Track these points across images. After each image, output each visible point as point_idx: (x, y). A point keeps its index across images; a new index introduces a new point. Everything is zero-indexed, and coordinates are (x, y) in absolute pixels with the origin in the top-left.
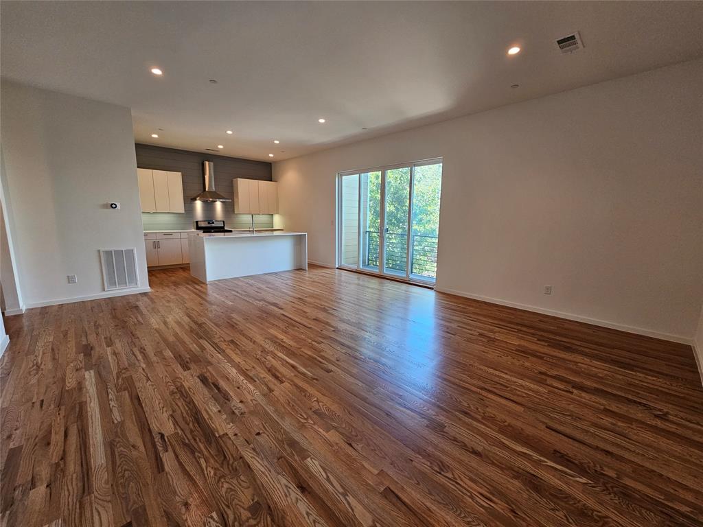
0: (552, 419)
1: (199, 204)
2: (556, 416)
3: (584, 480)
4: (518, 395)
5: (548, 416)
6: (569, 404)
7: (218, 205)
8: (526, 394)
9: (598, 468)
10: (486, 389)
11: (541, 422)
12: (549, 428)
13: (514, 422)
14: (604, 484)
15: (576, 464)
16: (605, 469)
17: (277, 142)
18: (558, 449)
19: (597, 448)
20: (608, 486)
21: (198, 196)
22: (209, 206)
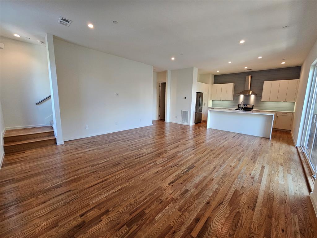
0: (73, 194)
1: (242, 97)
2: (73, 197)
3: (47, 187)
4: (94, 190)
5: (76, 194)
6: (74, 207)
7: (253, 97)
8: (93, 193)
9: (45, 194)
10: (105, 181)
11: (75, 190)
12: (70, 190)
13: (81, 182)
14: (41, 192)
15: (53, 189)
16: (43, 196)
17: (260, 57)
18: (61, 188)
19: (49, 200)
20: (39, 192)
21: (241, 93)
22: (247, 97)
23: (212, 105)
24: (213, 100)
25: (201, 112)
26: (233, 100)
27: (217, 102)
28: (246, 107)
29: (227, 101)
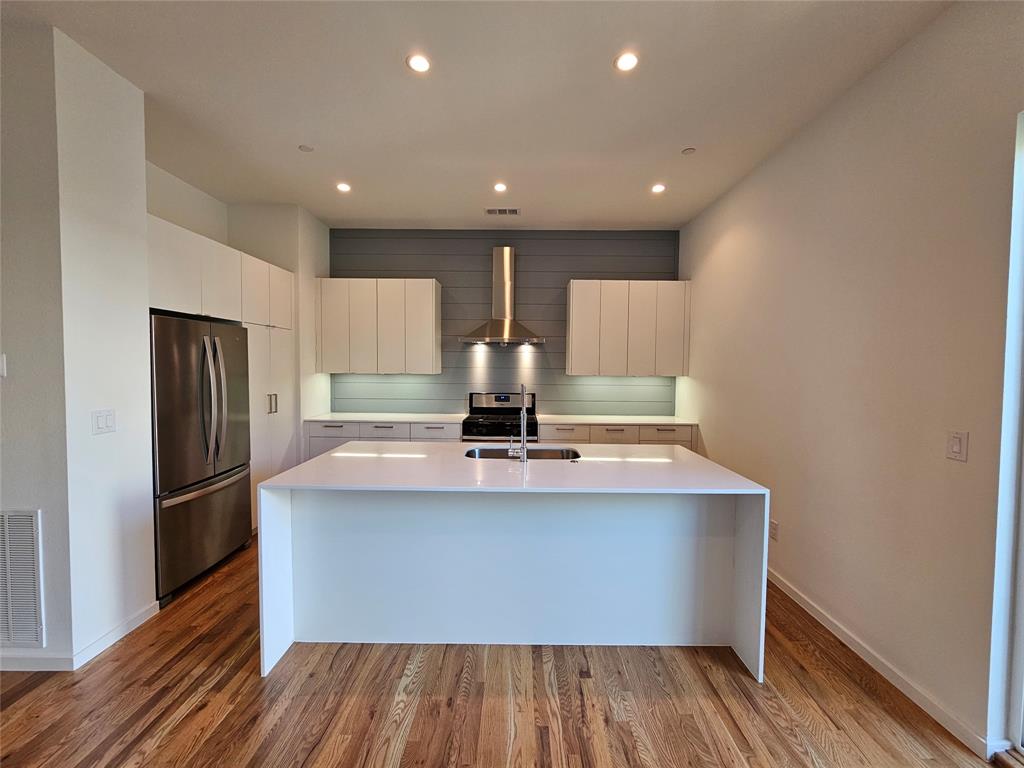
1: (480, 353)
7: (526, 354)
21: (478, 335)
22: (503, 354)
23: (334, 399)
24: (332, 375)
25: (246, 464)
26: (440, 372)
27: (358, 386)
28: (506, 405)
29: (411, 380)
